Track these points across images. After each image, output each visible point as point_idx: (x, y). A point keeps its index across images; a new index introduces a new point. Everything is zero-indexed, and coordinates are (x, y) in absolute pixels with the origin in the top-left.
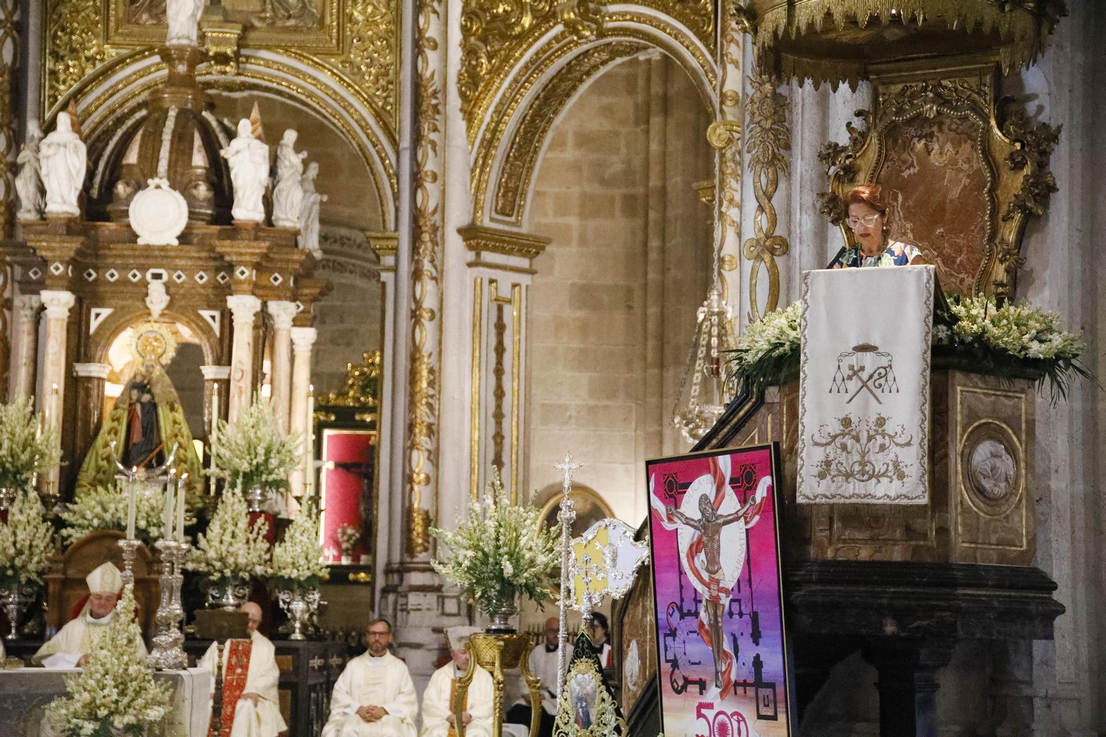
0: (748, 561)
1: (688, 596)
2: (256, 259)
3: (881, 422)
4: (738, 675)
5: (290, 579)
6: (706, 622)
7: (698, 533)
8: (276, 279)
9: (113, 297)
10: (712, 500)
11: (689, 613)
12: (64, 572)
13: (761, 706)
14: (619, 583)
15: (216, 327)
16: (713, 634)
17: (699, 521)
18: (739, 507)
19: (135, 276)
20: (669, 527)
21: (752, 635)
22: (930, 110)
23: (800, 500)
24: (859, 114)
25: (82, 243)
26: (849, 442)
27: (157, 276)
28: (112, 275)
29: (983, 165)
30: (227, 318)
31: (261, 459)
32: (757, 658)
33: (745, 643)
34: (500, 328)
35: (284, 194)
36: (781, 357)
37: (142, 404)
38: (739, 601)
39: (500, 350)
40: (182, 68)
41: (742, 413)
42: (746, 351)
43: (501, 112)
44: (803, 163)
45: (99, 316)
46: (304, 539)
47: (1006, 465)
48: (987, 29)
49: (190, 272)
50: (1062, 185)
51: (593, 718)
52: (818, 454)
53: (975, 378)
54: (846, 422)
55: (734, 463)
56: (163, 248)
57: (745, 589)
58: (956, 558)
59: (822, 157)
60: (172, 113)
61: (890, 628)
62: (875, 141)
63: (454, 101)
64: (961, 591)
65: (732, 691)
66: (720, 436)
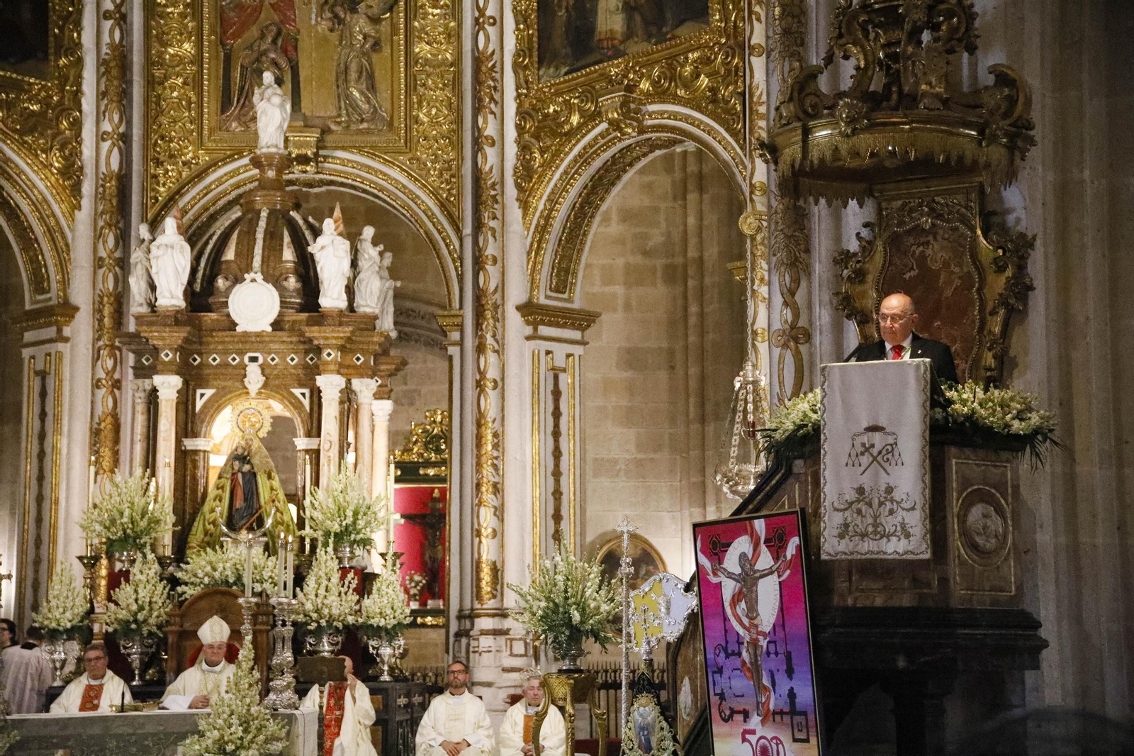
0: (782, 609)
1: (732, 639)
2: (340, 342)
3: (889, 490)
4: (775, 704)
5: (378, 626)
6: (747, 661)
7: (739, 585)
8: (358, 359)
9: (215, 379)
10: (750, 557)
11: (733, 654)
12: (182, 626)
13: (796, 731)
14: (673, 629)
15: (306, 403)
16: (754, 671)
17: (740, 575)
18: (772, 563)
19: (234, 359)
20: (714, 580)
21: (786, 671)
22: (927, 222)
23: (824, 557)
24: (866, 225)
25: (189, 333)
26: (864, 508)
27: (254, 359)
28: (214, 359)
29: (972, 269)
30: (316, 395)
31: (349, 520)
32: (792, 688)
33: (781, 679)
34: (557, 394)
35: (365, 282)
36: (805, 436)
37: (243, 473)
38: (775, 642)
39: (557, 414)
40: (271, 174)
41: (774, 482)
42: (775, 430)
43: (553, 201)
44: (821, 266)
45: (203, 396)
46: (390, 591)
47: (996, 524)
48: (968, 161)
49: (283, 356)
50: (1039, 283)
51: (654, 744)
52: (838, 519)
53: (967, 451)
54: (860, 491)
55: (767, 525)
56: (258, 335)
57: (780, 634)
58: (955, 603)
59: (836, 262)
60: (264, 214)
61: (901, 663)
62: (880, 248)
63: (511, 191)
64: (960, 631)
65: (771, 719)
66: (755, 502)
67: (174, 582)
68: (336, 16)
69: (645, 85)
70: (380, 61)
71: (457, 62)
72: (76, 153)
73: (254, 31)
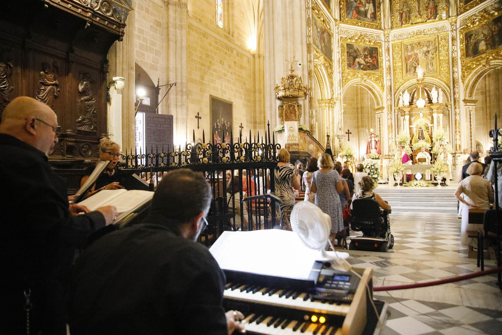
2: (436, 108)
8: (439, 111)
9: (415, 116)
15: (430, 119)
19: (418, 112)
25: (410, 109)
27: (421, 112)
28: (415, 113)
30: (432, 117)
31: (441, 137)
34: (470, 115)
37: (420, 131)
39: (470, 118)
40: (420, 82)
43: (469, 81)
45: (413, 118)
49: (426, 111)
56: (422, 108)
60: (420, 88)
63: (460, 80)
67: (411, 148)
68: (426, 55)
69: (491, 58)
70: (434, 61)
71: (449, 59)
72: (383, 83)
73: (411, 60)
